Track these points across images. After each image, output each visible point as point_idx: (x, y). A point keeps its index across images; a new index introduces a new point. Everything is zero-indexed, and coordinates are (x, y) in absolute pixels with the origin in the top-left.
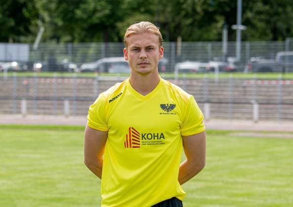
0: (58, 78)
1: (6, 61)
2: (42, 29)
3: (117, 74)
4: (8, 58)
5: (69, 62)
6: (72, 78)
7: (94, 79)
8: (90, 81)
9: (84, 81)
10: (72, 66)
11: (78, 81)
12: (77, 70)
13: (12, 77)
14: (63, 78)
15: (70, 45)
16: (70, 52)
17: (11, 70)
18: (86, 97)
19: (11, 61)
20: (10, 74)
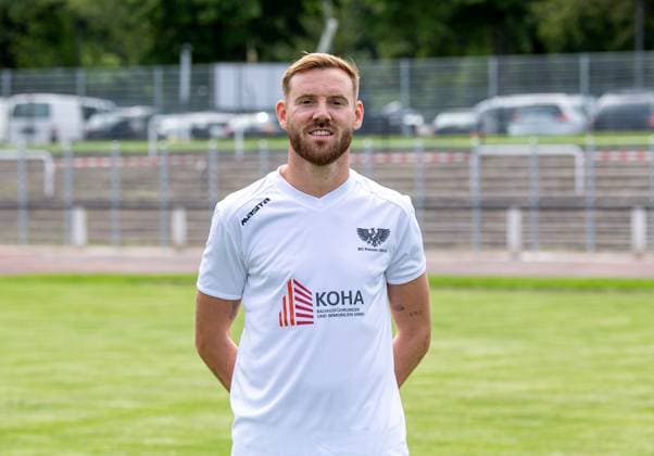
0: (375, 151)
1: (241, 111)
2: (332, 25)
3: (530, 140)
4: (246, 104)
5: (405, 108)
6: (411, 150)
7: (468, 151)
8: (459, 157)
9: (443, 157)
10: (412, 119)
11: (428, 157)
12: (424, 130)
13: (257, 152)
14: (386, 151)
15: (405, 65)
16: (405, 82)
17: (252, 134)
18: (448, 200)
19: (252, 111)
20: (251, 145)
